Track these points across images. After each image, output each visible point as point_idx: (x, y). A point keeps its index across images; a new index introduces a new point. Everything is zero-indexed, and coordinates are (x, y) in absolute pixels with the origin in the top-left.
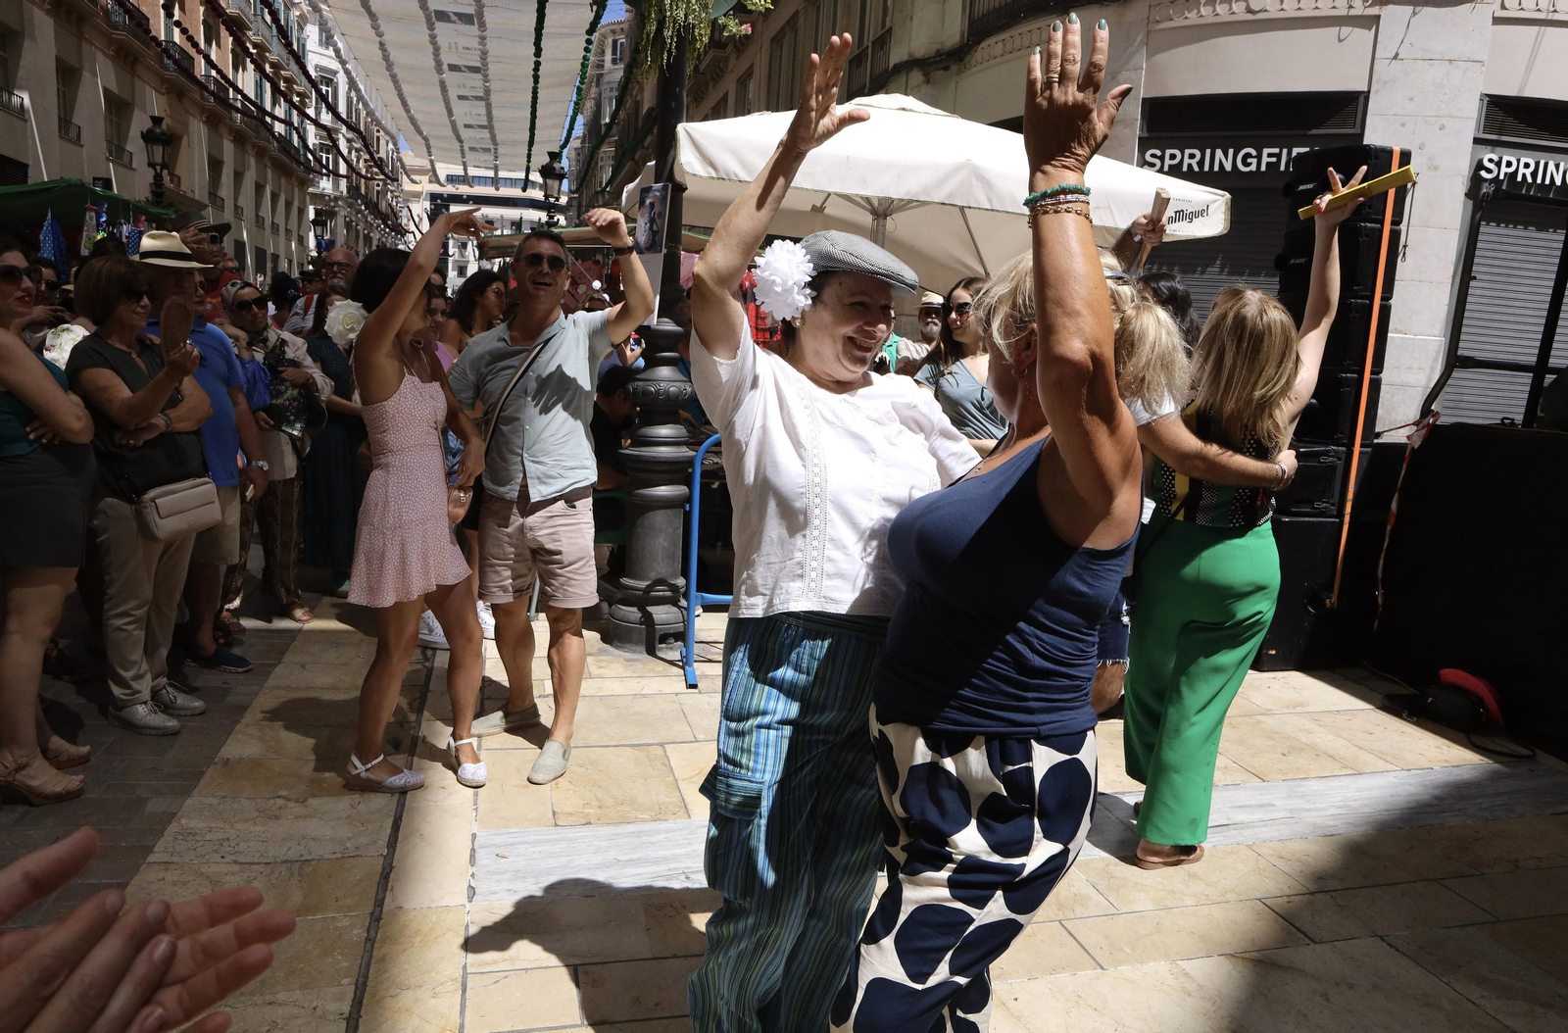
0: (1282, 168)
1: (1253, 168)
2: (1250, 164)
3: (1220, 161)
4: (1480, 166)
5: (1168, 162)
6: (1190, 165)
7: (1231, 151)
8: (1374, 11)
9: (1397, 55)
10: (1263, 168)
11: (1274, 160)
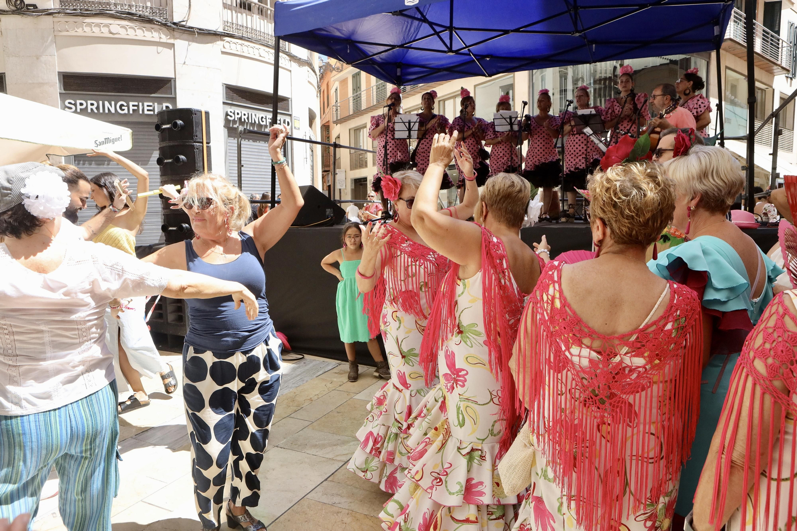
0: (141, 112)
1: (126, 111)
2: (124, 110)
3: (108, 108)
4: (227, 115)
5: (79, 107)
6: (92, 109)
7: (113, 103)
8: (171, 41)
9: (184, 63)
10: (131, 112)
11: (136, 108)
